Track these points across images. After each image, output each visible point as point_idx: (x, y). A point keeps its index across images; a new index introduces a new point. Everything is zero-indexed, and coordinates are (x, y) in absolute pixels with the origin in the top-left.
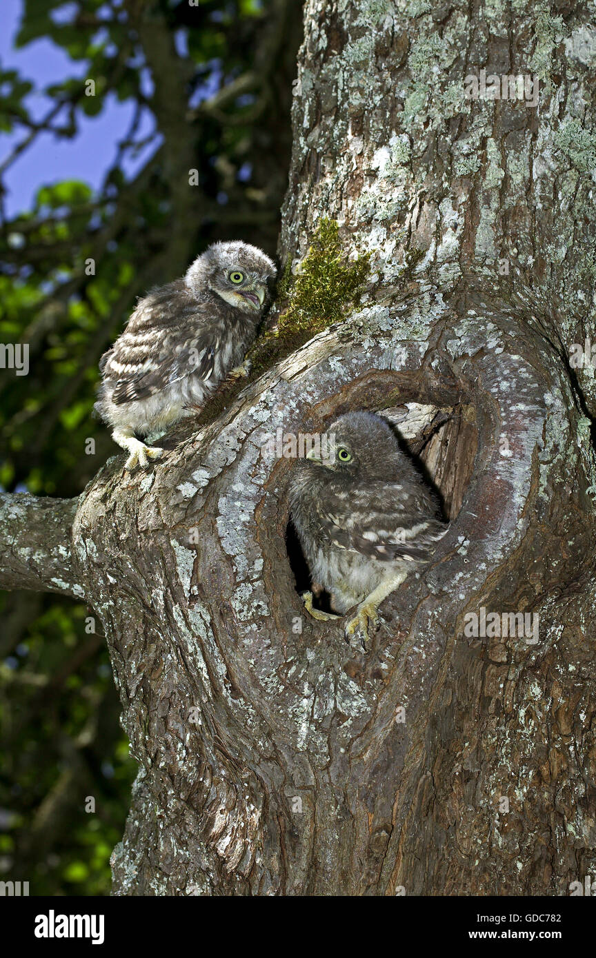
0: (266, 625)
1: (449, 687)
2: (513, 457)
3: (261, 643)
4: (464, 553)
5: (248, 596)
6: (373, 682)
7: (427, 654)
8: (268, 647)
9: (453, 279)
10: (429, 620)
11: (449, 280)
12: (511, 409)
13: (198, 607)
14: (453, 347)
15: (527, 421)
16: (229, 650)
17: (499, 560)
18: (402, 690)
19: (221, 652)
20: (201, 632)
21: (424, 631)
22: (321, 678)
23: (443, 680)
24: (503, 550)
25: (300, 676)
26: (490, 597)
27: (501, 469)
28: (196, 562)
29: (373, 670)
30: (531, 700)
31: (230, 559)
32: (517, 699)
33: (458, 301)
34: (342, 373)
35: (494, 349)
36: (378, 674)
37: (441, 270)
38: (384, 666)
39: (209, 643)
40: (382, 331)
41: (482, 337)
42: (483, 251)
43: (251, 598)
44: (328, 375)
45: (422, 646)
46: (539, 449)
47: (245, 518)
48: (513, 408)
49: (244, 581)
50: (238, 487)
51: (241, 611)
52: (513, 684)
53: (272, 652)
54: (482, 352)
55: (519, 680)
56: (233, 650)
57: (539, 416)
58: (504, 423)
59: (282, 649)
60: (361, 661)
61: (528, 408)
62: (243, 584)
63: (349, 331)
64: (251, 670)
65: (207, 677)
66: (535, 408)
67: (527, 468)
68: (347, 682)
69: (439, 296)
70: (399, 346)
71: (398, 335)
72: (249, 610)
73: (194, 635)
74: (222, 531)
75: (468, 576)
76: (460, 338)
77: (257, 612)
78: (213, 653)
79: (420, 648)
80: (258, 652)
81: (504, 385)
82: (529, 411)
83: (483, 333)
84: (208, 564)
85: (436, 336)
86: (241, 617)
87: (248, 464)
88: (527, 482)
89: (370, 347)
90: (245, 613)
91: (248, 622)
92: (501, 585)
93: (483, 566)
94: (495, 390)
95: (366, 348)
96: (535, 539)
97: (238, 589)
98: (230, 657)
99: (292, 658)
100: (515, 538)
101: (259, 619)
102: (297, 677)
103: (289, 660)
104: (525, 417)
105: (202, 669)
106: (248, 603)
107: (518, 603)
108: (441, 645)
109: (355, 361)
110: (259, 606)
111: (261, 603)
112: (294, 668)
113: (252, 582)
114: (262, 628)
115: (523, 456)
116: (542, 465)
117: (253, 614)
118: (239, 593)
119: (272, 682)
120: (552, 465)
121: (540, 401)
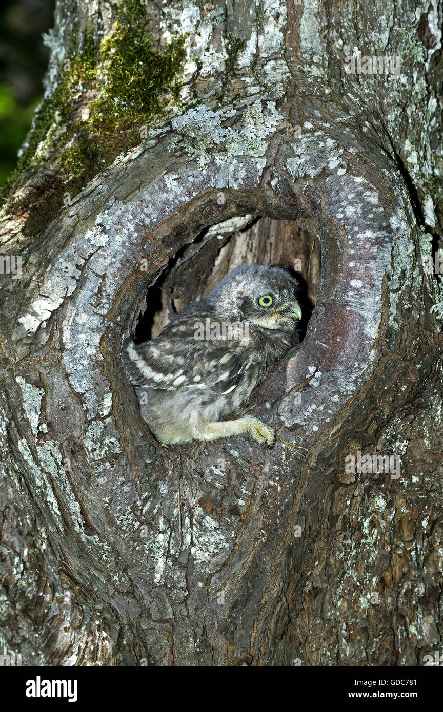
0: (119, 462)
1: (302, 515)
2: (363, 287)
3: (114, 481)
4: (316, 384)
5: (99, 434)
6: (231, 519)
7: (281, 486)
8: (122, 485)
9: (282, 81)
10: (284, 453)
11: (278, 82)
12: (358, 236)
13: (49, 445)
14: (293, 165)
15: (375, 249)
16: (82, 488)
17: (352, 391)
18: (260, 525)
19: (73, 490)
20: (52, 469)
21: (279, 463)
22: (176, 513)
23: (297, 510)
24: (355, 382)
25: (155, 511)
26: (342, 427)
27: (351, 299)
28: (43, 399)
29: (230, 506)
30: (375, 512)
31: (80, 397)
32: (362, 513)
33: (291, 108)
34: (179, 193)
35: (336, 169)
36: (235, 510)
37: (268, 68)
38: (241, 502)
39: (60, 480)
40: (216, 144)
41: (321, 155)
42: (309, 45)
43: (103, 435)
44: (165, 195)
45: (277, 479)
46: (388, 277)
47: (91, 351)
48: (360, 236)
49: (94, 419)
50: (81, 319)
51: (94, 450)
52: (359, 499)
53: (126, 489)
54: (325, 173)
55: (364, 495)
56: (86, 488)
57: (386, 242)
58: (352, 252)
59: (136, 485)
60: (216, 497)
61: (375, 235)
62: (93, 422)
63: (182, 145)
64: (106, 509)
65: (59, 513)
66: (382, 234)
67: (378, 298)
68: (203, 518)
69: (271, 105)
70: (235, 162)
71: (234, 149)
72: (101, 448)
73: (42, 471)
74: (69, 367)
75: (321, 408)
76: (299, 156)
77: (110, 450)
78: (64, 490)
79: (275, 481)
80: (112, 490)
81: (350, 211)
82: (377, 239)
83: (323, 151)
84: (56, 401)
85: (274, 151)
86: (95, 456)
87: (89, 293)
88: (377, 312)
89: (206, 165)
90: (98, 451)
91: (102, 461)
92: (353, 414)
93: (336, 398)
94: (340, 216)
95: (202, 165)
96: (386, 368)
97: (90, 428)
98: (84, 495)
99: (147, 494)
100: (367, 370)
101: (112, 458)
102: (152, 513)
103: (144, 496)
104: (372, 245)
105: (52, 504)
106: (99, 440)
107: (368, 428)
108: (295, 477)
109: (191, 179)
110: (111, 443)
111: (113, 440)
112: (148, 504)
113: (102, 419)
114: (115, 466)
115: (372, 286)
116: (391, 294)
117: (106, 452)
118: (90, 431)
119: (127, 519)
120: (400, 292)
121: (386, 226)
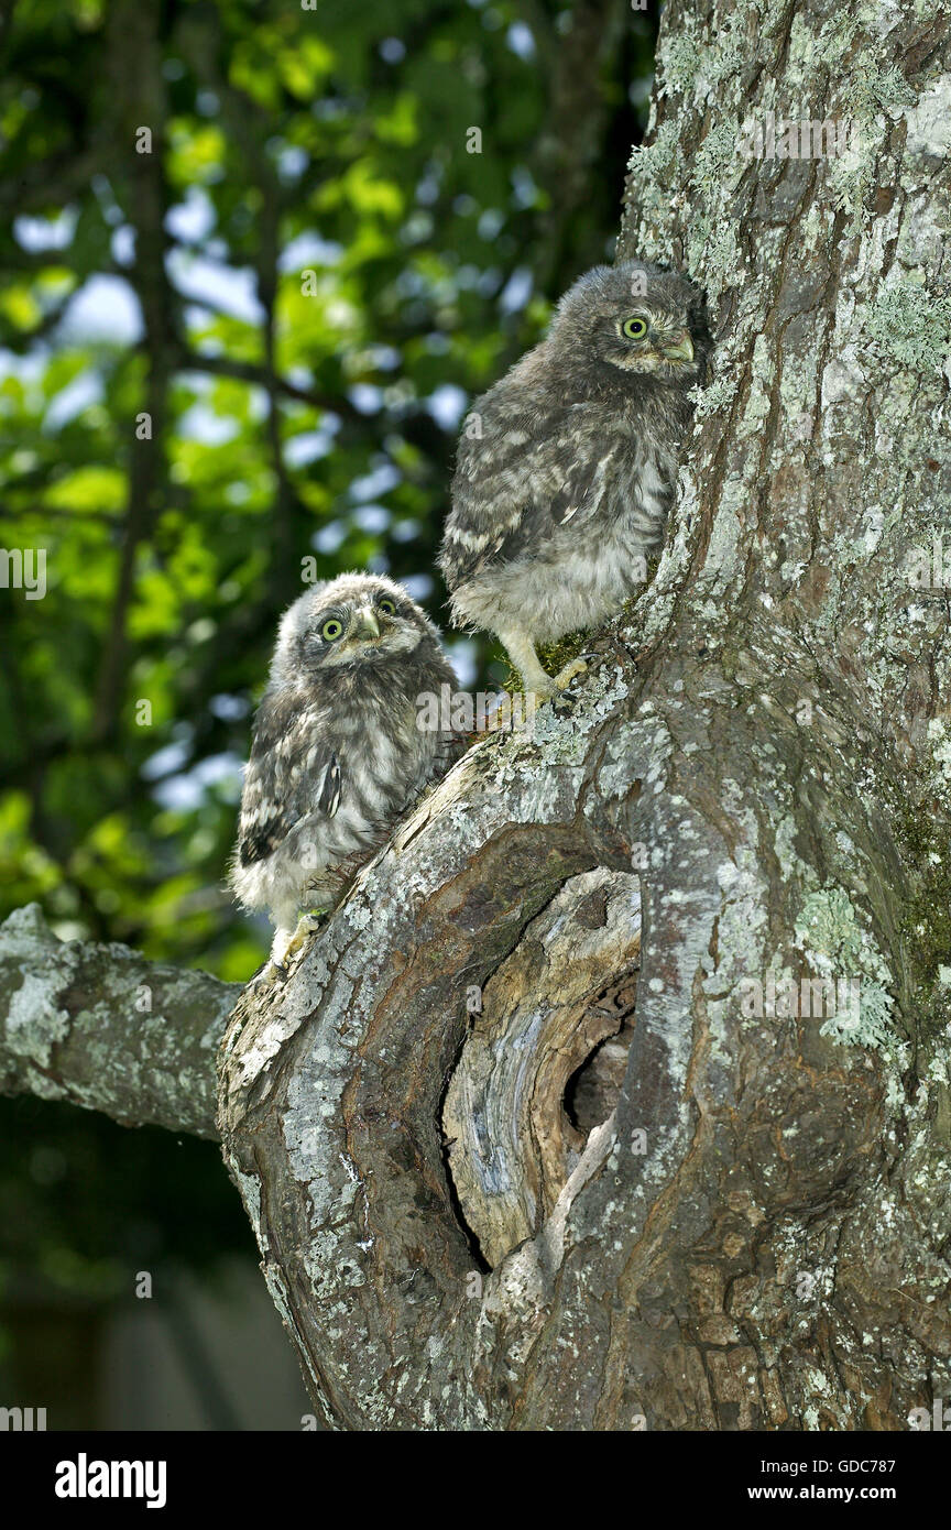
0: (361, 1302)
2: (665, 992)
3: (353, 1335)
4: (615, 1166)
5: (330, 1254)
6: (500, 1406)
7: (579, 1349)
8: (366, 1341)
10: (576, 1290)
12: (662, 901)
13: (271, 1272)
14: (608, 779)
15: (683, 924)
16: (318, 1347)
17: (661, 1178)
19: (308, 1349)
21: (571, 1309)
22: (446, 1392)
23: (619, 1390)
24: (664, 1161)
25: (417, 1390)
26: (664, 1240)
27: (651, 1013)
28: (263, 1193)
29: (499, 1382)
30: (817, 1397)
31: (303, 1188)
34: (468, 834)
35: (654, 783)
36: (506, 1390)
38: (513, 1376)
40: (535, 747)
41: (644, 760)
43: (336, 1257)
44: (450, 838)
45: (571, 1335)
46: (707, 972)
47: (328, 1110)
48: (665, 900)
49: (321, 1228)
50: (322, 1055)
51: (320, 1281)
53: (372, 1349)
54: (639, 790)
56: (322, 1347)
57: (706, 910)
58: (653, 929)
59: (385, 1343)
61: (688, 898)
62: (321, 1232)
64: (344, 1384)
66: (699, 895)
67: (686, 1012)
68: (475, 1402)
70: (549, 776)
71: (549, 755)
72: (331, 1278)
74: (290, 1138)
75: (623, 1207)
77: (344, 1281)
79: (566, 1340)
80: (351, 1351)
81: (657, 856)
82: (689, 903)
83: (647, 751)
84: (279, 1196)
85: (596, 756)
86: (320, 1291)
87: (337, 1010)
88: (686, 1037)
90: (325, 1284)
91: (334, 1299)
92: (678, 1219)
93: (639, 1191)
94: (645, 865)
96: (717, 1135)
97: (313, 1243)
98: (322, 1358)
99: (401, 1359)
100: (678, 1139)
101: (348, 1293)
102: (412, 1391)
103: (397, 1363)
104: (682, 915)
106: (330, 1265)
107: (722, 1244)
108: (601, 1333)
110: (347, 1270)
111: (350, 1264)
112: (405, 1376)
113: (333, 1228)
114: (354, 1309)
115: (678, 989)
116: (710, 1002)
117: (337, 1285)
118: (316, 1249)
119: (376, 1402)
120: (729, 999)
121: (709, 882)
